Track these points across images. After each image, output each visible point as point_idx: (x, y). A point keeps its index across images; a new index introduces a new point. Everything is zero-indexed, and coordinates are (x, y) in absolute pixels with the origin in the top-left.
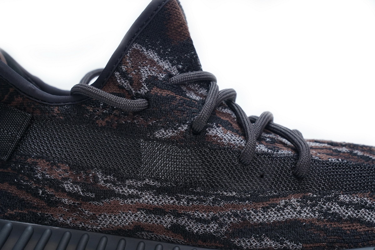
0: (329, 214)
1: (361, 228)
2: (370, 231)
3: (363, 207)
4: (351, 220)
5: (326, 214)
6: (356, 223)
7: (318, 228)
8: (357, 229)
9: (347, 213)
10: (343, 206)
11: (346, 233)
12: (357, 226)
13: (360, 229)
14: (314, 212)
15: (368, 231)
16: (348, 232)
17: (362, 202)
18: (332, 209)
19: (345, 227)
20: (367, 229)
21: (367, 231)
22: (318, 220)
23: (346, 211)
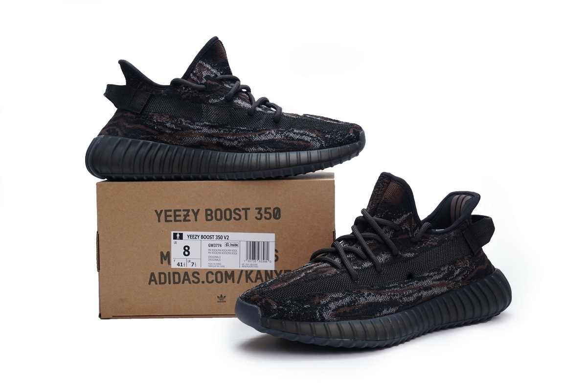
0: (289, 137)
4: (298, 140)
8: (301, 143)
9: (297, 137)
10: (295, 134)
14: (281, 136)
15: (306, 144)
16: (296, 144)
17: (304, 133)
22: (283, 139)
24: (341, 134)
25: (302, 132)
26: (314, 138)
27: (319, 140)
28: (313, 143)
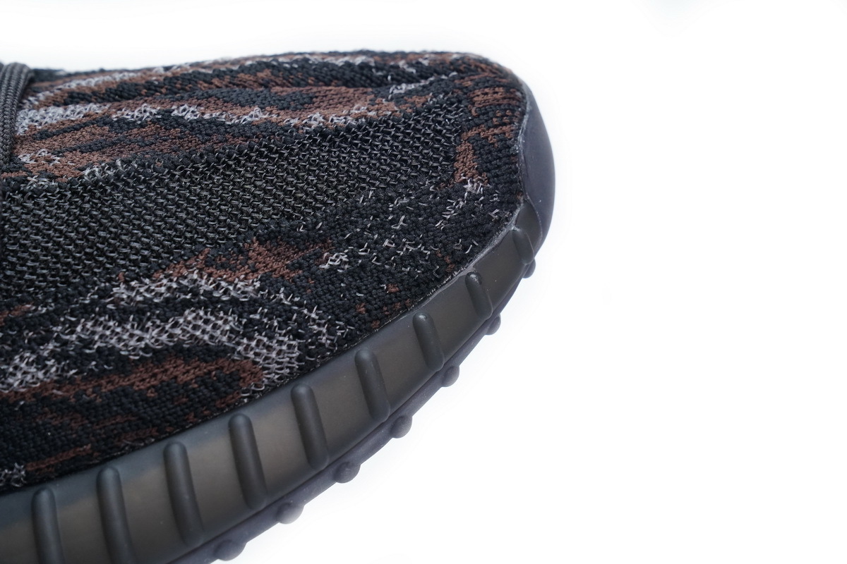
0: (90, 358)
1: (188, 371)
2: (214, 373)
3: (187, 304)
4: (158, 356)
5: (80, 360)
6: (171, 361)
7: (62, 407)
8: (176, 377)
9: (141, 339)
10: (126, 321)
11: (146, 400)
12: (175, 367)
13: (184, 374)
14: (40, 362)
15: (210, 372)
16: (151, 394)
17: (182, 289)
18: (96, 337)
19: (139, 382)
20: (205, 367)
21: (205, 374)
22: (60, 382)
23: (137, 332)
24: (411, 211)
25: (161, 287)
26: (253, 304)
27: (285, 314)
28: (250, 349)
